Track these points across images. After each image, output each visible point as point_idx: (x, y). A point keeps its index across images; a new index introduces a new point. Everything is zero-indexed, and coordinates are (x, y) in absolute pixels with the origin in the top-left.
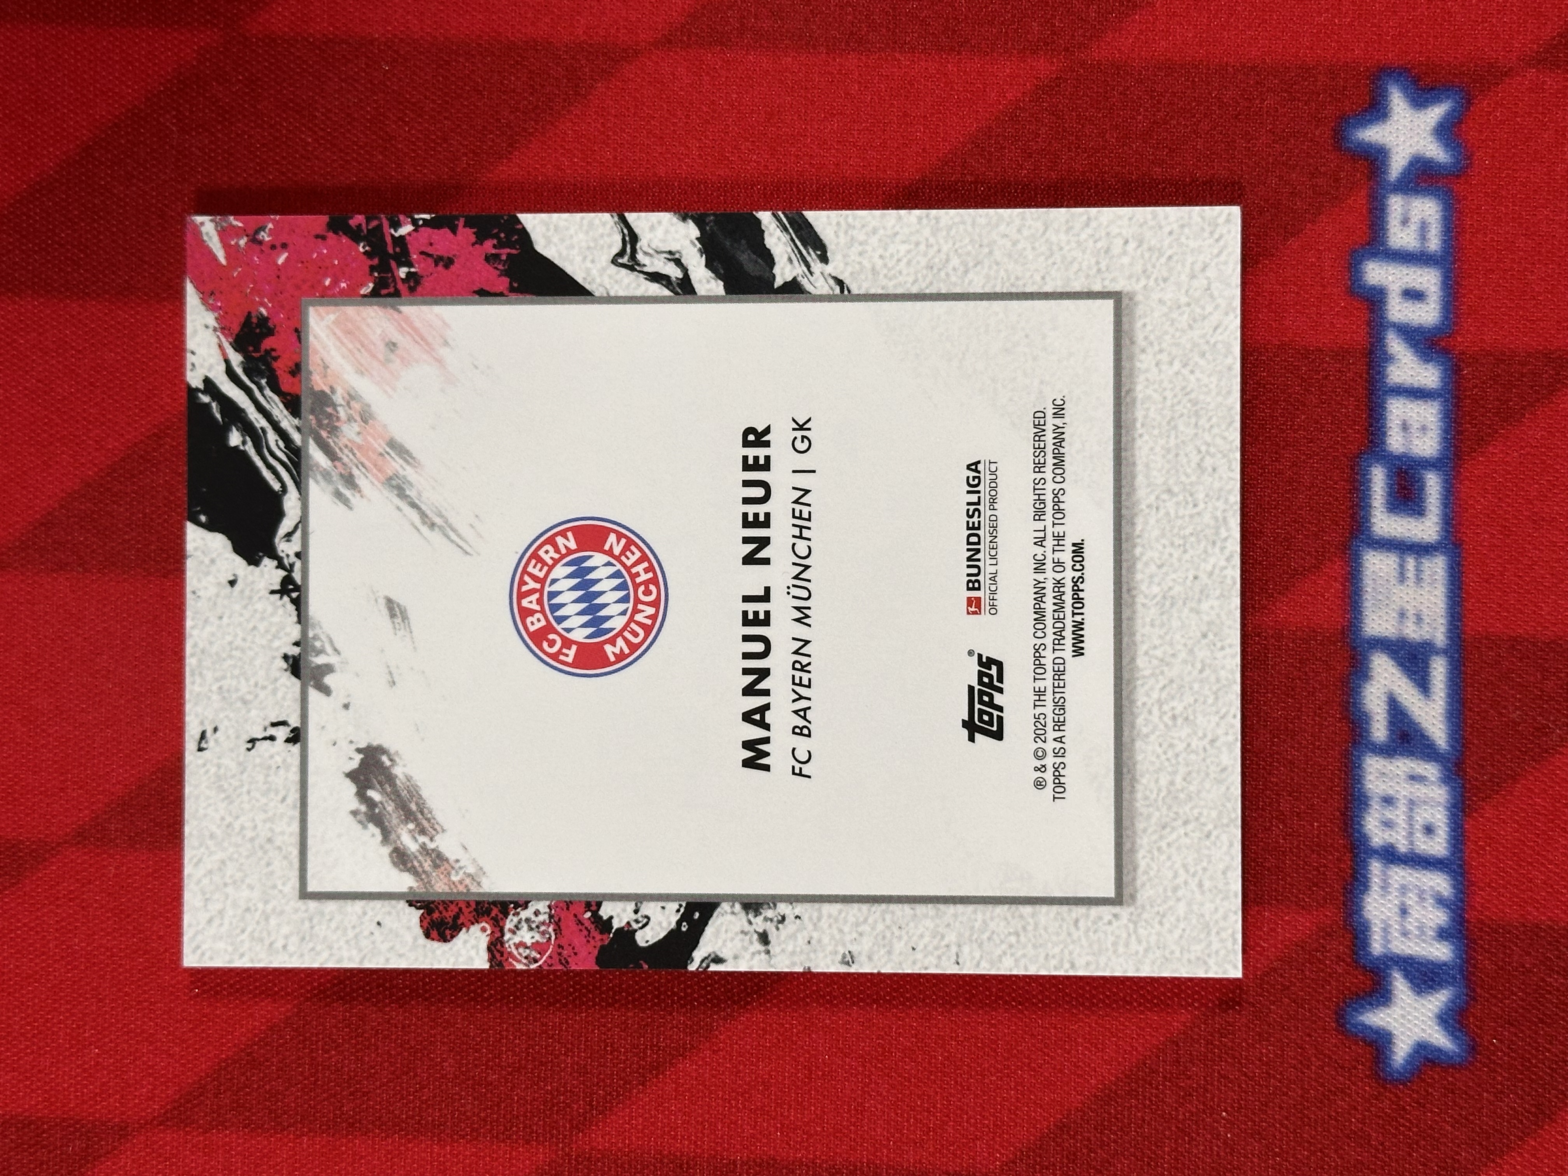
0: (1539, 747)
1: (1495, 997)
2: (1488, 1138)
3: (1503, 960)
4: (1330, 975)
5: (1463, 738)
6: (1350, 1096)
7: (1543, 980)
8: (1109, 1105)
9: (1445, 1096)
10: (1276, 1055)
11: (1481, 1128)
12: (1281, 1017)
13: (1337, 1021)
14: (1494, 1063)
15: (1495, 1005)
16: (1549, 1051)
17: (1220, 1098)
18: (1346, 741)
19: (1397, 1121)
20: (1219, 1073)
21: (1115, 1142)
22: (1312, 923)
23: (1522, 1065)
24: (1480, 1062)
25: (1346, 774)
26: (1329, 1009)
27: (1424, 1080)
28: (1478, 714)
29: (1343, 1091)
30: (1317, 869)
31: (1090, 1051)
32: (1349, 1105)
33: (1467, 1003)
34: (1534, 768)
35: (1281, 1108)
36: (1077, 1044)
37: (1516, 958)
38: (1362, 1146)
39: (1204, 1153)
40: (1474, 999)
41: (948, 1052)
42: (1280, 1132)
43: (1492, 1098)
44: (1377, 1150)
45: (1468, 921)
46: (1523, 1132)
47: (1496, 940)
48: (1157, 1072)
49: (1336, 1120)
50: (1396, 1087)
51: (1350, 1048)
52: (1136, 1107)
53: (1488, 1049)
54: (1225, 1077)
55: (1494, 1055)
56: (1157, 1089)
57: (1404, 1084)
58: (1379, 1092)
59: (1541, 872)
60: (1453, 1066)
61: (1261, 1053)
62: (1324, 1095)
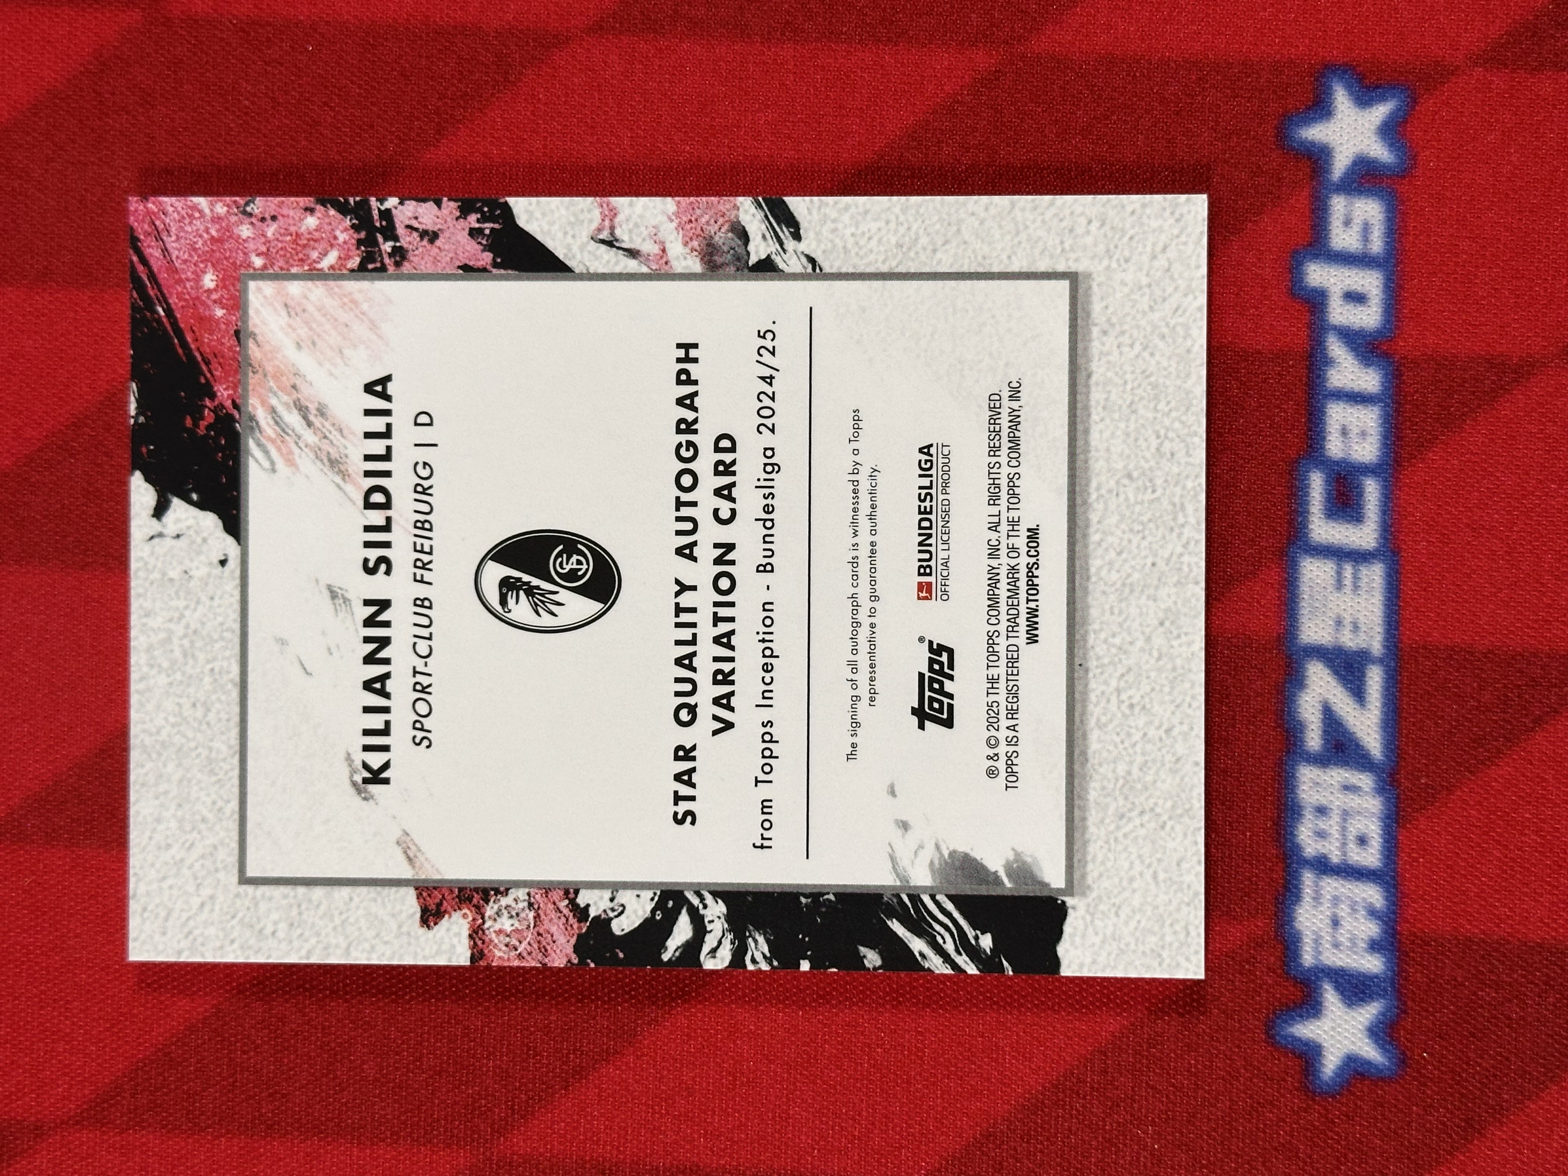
0: (1475, 759)
1: (1427, 1011)
2: (1416, 1153)
3: (1435, 974)
4: (1261, 988)
5: (1398, 747)
6: (1279, 1109)
7: (1475, 994)
8: (1035, 1114)
9: (1375, 1109)
10: (1205, 1066)
11: (1409, 1142)
12: (1210, 1028)
13: (1267, 1033)
14: (1424, 1076)
15: (1427, 1018)
16: (1480, 1065)
17: (1148, 1109)
18: (1281, 750)
19: (1326, 1135)
20: (1147, 1083)
21: (1041, 1152)
22: (1242, 933)
23: (1453, 1079)
24: (1410, 1076)
25: (1279, 784)
26: (1259, 1020)
27: (1353, 1094)
28: (1414, 724)
29: (1271, 1103)
30: (1250, 880)
31: (1017, 1060)
32: (1277, 1117)
33: (1398, 1015)
34: (1470, 780)
35: (1209, 1120)
36: (1004, 1052)
37: (1448, 971)
38: (1289, 1159)
39: (1130, 1164)
40: (1405, 1012)
41: (875, 1059)
42: (1207, 1143)
43: (1422, 1113)
44: (1305, 1163)
45: (1400, 934)
46: (1452, 1147)
47: (1429, 953)
48: (1085, 1082)
49: (1264, 1132)
50: (1325, 1100)
51: (1279, 1060)
52: (1063, 1117)
53: (1418, 1062)
54: (1152, 1087)
55: (1425, 1068)
56: (1084, 1098)
57: (1333, 1097)
58: (1308, 1105)
59: (1474, 884)
60: (1382, 1079)
61: (1190, 1063)
62: (1252, 1107)
